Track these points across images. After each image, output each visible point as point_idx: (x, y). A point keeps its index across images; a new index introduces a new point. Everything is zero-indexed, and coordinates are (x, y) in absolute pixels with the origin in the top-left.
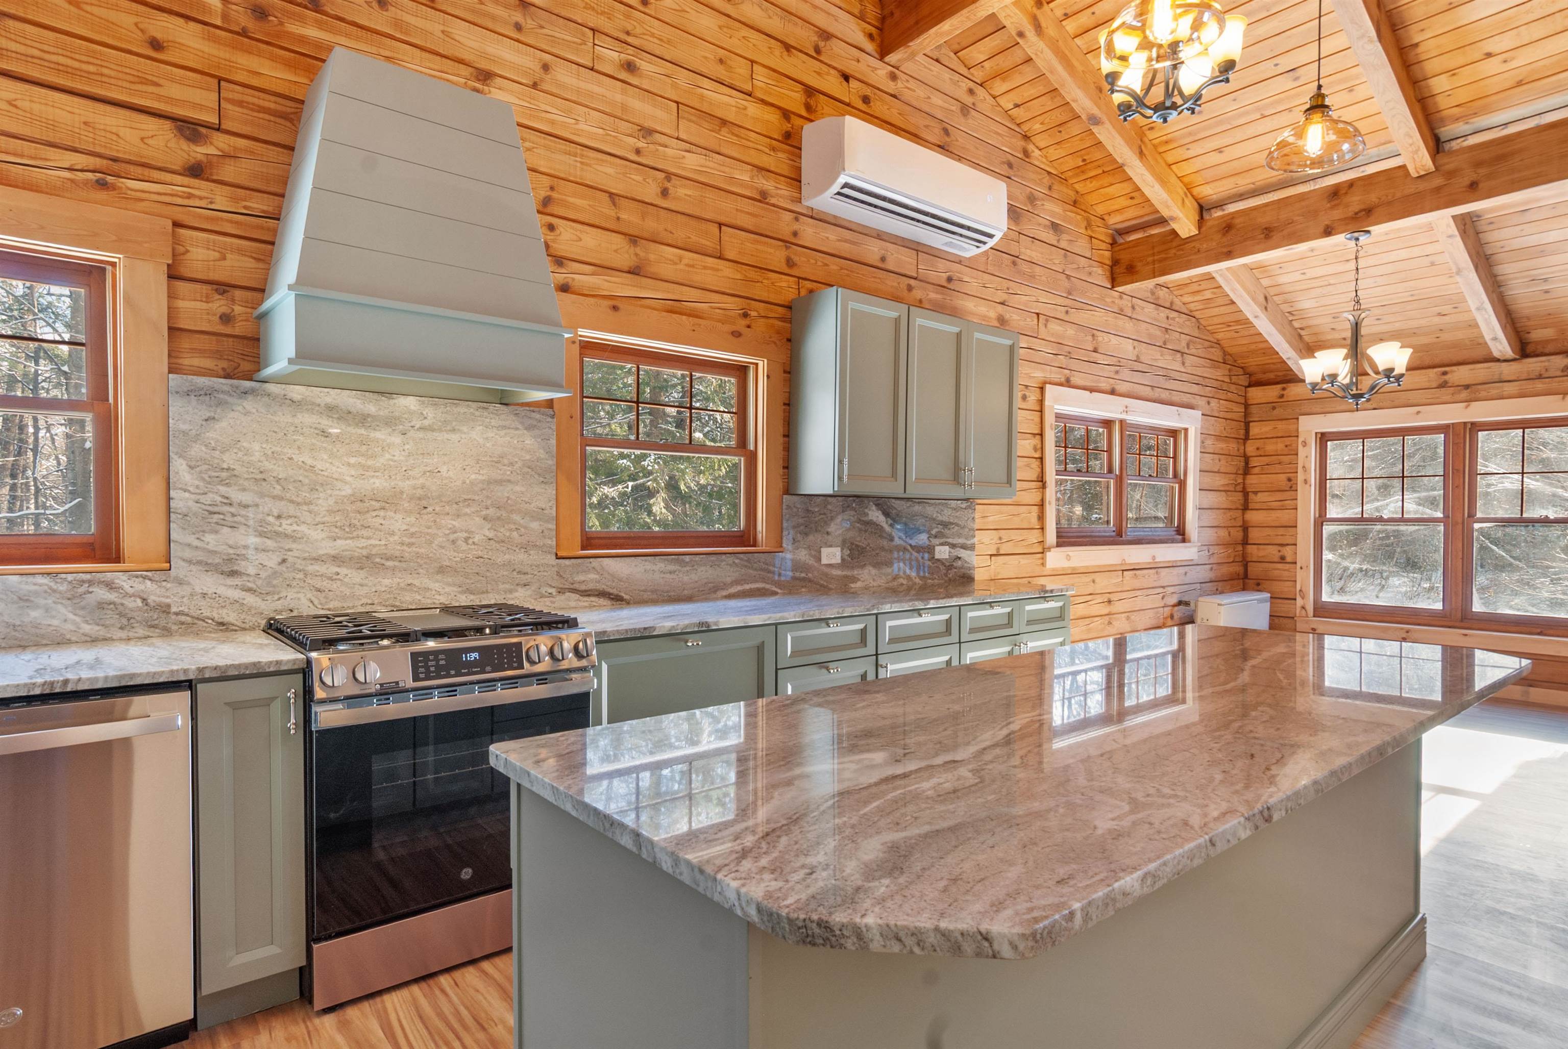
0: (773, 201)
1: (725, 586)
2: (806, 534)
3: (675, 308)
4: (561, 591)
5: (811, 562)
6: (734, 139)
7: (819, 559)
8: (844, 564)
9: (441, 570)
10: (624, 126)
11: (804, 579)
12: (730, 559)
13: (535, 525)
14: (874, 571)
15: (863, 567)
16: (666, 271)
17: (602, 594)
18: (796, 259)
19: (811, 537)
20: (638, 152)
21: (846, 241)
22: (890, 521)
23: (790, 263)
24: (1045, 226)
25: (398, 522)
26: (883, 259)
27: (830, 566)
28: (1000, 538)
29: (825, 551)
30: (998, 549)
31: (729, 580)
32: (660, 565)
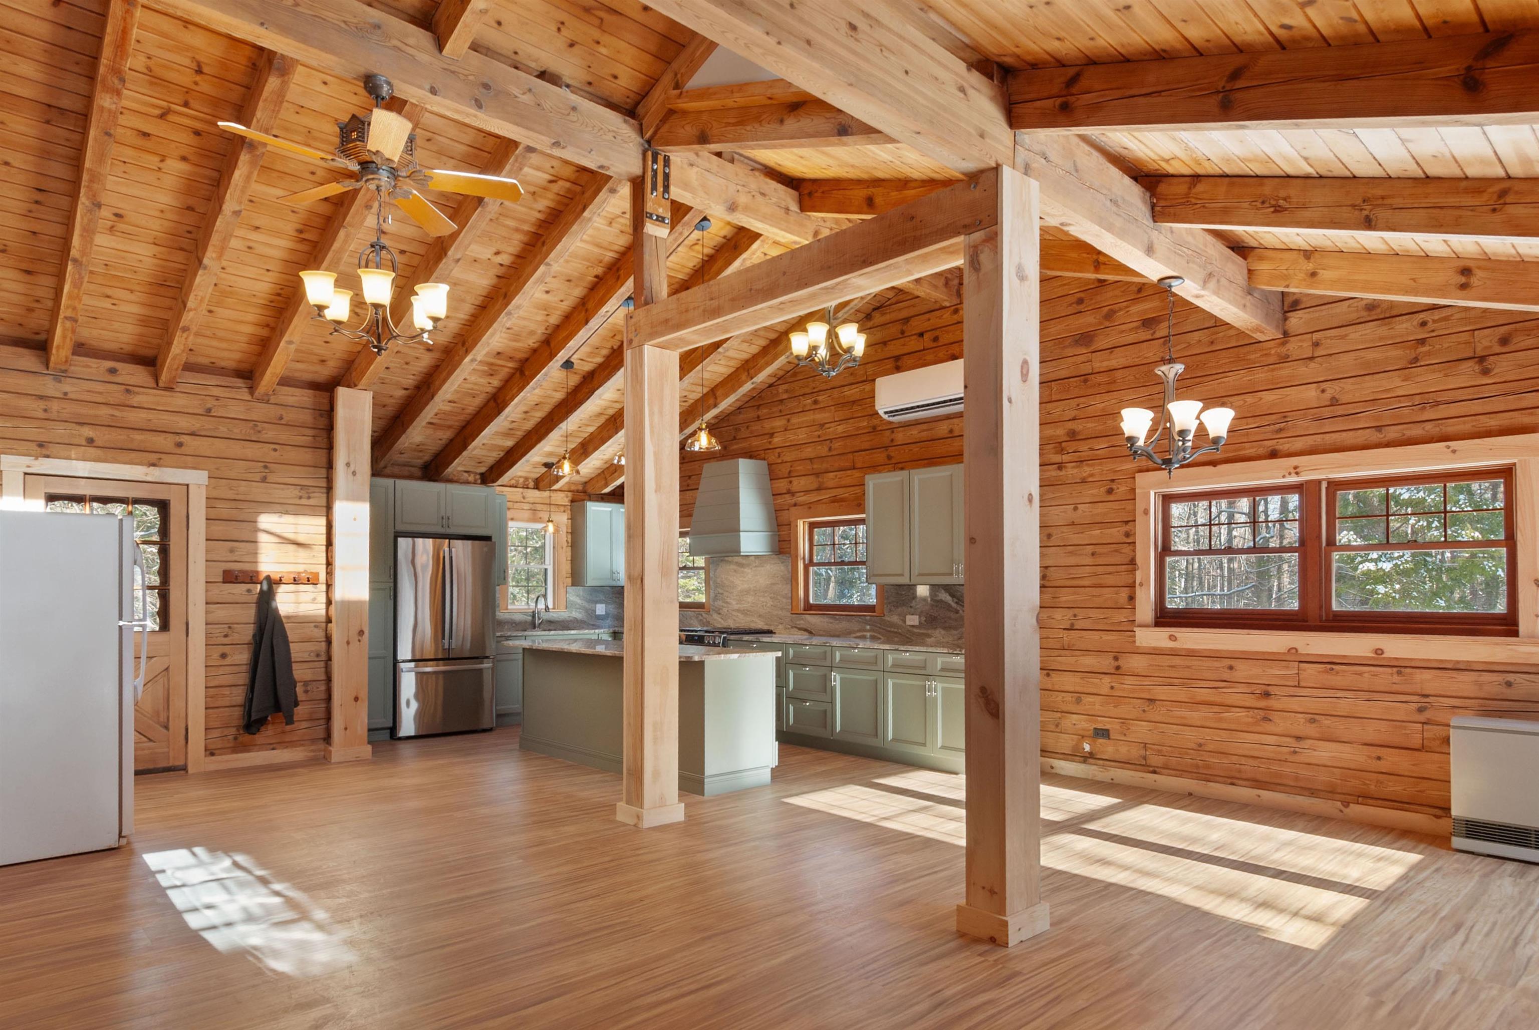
0: (880, 428)
1: (854, 632)
2: (897, 607)
3: (835, 500)
4: (792, 627)
5: (900, 623)
6: (859, 408)
7: (904, 622)
8: (921, 625)
9: (760, 616)
10: (813, 428)
11: (896, 633)
12: (857, 619)
13: (784, 600)
14: (943, 632)
15: (935, 629)
16: (831, 484)
17: (805, 630)
18: (892, 454)
19: (900, 609)
20: (819, 436)
21: (924, 431)
22: (955, 600)
23: (889, 457)
24: (1137, 328)
25: (750, 599)
26: (951, 431)
27: (913, 626)
28: (1075, 616)
29: (908, 617)
30: (1072, 625)
31: (856, 629)
32: (826, 619)
